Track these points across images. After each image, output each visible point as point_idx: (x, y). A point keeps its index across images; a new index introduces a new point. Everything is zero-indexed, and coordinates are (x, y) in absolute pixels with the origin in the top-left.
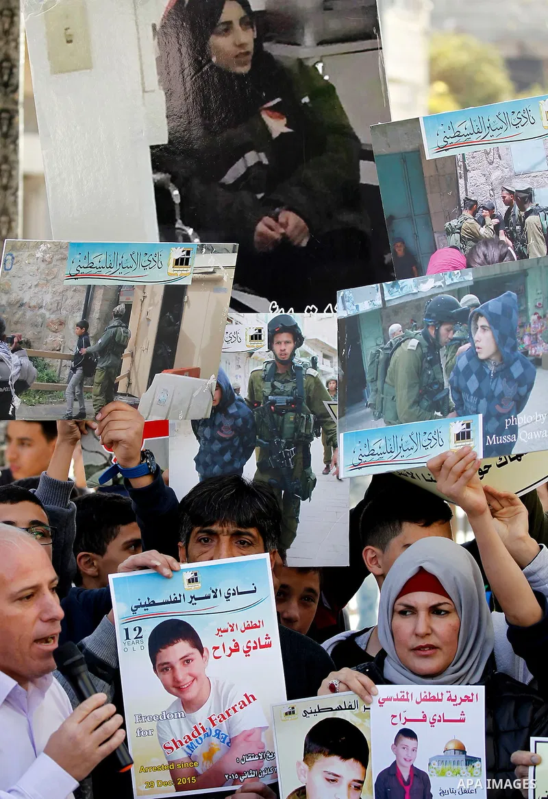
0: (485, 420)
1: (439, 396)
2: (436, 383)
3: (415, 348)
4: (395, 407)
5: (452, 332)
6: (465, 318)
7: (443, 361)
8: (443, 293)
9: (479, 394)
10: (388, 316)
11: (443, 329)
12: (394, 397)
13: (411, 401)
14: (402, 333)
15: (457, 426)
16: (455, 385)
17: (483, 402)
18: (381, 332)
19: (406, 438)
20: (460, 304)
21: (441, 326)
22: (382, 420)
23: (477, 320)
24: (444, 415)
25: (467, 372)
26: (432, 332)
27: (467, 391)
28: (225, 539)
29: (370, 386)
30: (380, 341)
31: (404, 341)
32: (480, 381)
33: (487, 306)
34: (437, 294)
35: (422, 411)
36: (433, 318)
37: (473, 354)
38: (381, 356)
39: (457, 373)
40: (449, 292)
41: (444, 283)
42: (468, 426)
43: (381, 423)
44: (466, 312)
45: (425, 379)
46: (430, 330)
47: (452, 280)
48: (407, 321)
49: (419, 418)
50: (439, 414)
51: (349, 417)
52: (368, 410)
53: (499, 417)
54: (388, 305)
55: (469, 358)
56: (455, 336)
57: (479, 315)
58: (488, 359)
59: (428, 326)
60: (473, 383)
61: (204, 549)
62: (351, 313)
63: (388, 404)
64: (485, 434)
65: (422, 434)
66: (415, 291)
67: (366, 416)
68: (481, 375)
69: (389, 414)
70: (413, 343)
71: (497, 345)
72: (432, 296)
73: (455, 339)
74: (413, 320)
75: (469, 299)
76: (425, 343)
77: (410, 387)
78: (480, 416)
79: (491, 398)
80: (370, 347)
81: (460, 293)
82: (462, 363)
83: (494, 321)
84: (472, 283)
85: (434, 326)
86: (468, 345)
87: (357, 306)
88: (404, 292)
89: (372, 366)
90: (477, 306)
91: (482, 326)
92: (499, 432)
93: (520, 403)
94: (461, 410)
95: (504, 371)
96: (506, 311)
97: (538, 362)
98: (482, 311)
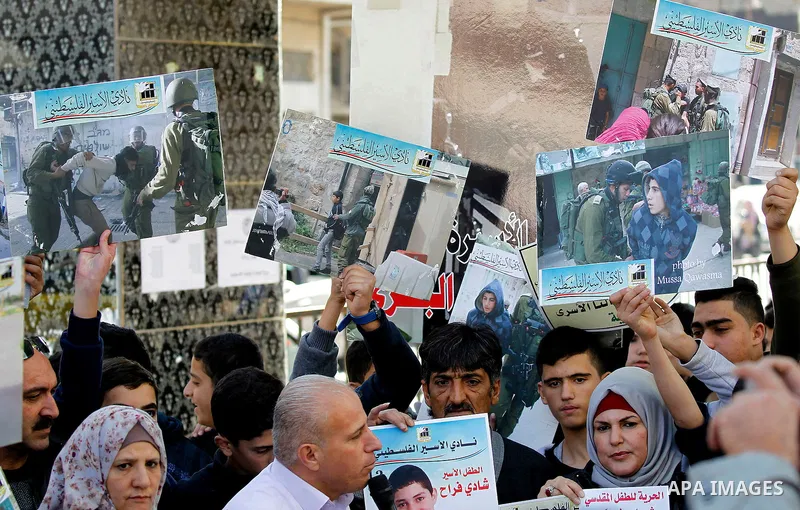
0: (657, 264)
1: (619, 243)
2: (617, 232)
3: (599, 203)
4: (583, 250)
5: (629, 191)
6: (639, 180)
7: (622, 214)
8: (621, 159)
9: (651, 242)
10: (577, 176)
11: (622, 188)
12: (582, 242)
13: (597, 245)
14: (588, 190)
15: (634, 268)
16: (632, 234)
17: (655, 250)
19: (593, 276)
20: (636, 168)
21: (620, 185)
22: (573, 260)
23: (649, 182)
24: (624, 259)
25: (642, 224)
26: (613, 191)
27: (642, 239)
28: (457, 382)
29: (563, 232)
30: (571, 196)
31: (590, 197)
32: (652, 231)
33: (657, 171)
34: (617, 160)
35: (605, 254)
36: (613, 179)
37: (646, 209)
38: (572, 209)
39: (633, 224)
40: (626, 158)
41: (622, 150)
42: (643, 268)
44: (640, 175)
45: (607, 228)
46: (611, 188)
47: (629, 148)
48: (593, 180)
49: (603, 260)
50: (619, 257)
51: (546, 256)
52: (562, 251)
53: (668, 261)
54: (577, 166)
55: (643, 213)
56: (632, 194)
57: (651, 178)
58: (658, 214)
59: (610, 185)
60: (646, 234)
61: (442, 390)
62: (547, 172)
63: (578, 248)
65: (606, 273)
66: (599, 156)
67: (559, 258)
68: (653, 227)
69: (579, 256)
70: (597, 199)
71: (666, 203)
72: (612, 161)
73: (632, 197)
74: (597, 180)
75: (642, 165)
76: (607, 199)
77: (595, 234)
78: (653, 260)
79: (661, 246)
80: (562, 200)
81: (635, 159)
82: (637, 216)
83: (663, 183)
84: (644, 152)
85: (615, 185)
86: (642, 202)
87: (552, 167)
88: (590, 157)
89: (565, 216)
90: (649, 171)
91: (653, 187)
92: (668, 274)
93: (684, 251)
94: (637, 255)
95: (671, 224)
96: (673, 175)
97: (699, 218)
98: (654, 175)
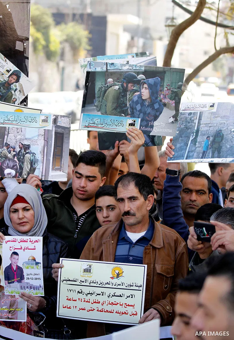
0: (141, 121)
1: (124, 109)
2: (124, 104)
3: (117, 89)
4: (106, 109)
5: (133, 87)
6: (139, 83)
7: (128, 97)
8: (131, 72)
9: (140, 111)
10: (108, 75)
11: (130, 85)
12: (106, 105)
13: (113, 108)
14: (113, 83)
15: (130, 121)
16: (131, 106)
17: (142, 115)
18: (104, 80)
19: (109, 121)
20: (138, 77)
21: (129, 83)
22: (100, 112)
23: (143, 85)
24: (125, 116)
25: (137, 103)
26: (125, 85)
27: (136, 109)
29: (97, 99)
30: (103, 83)
31: (113, 86)
32: (142, 106)
33: (148, 81)
34: (129, 72)
35: (117, 112)
36: (126, 80)
37: (140, 96)
38: (103, 89)
39: (133, 102)
40: (134, 72)
41: (133, 68)
42: (134, 121)
43: (99, 113)
44: (139, 81)
45: (120, 101)
46: (124, 84)
47: (136, 68)
48: (115, 79)
49: (115, 115)
50: (123, 115)
51: (86, 108)
52: (95, 107)
53: (147, 121)
54: (108, 71)
55: (138, 98)
56: (134, 88)
57: (145, 83)
58: (146, 100)
59: (124, 82)
60: (138, 107)
62: (93, 70)
63: (104, 107)
64: (141, 126)
65: (115, 121)
66: (120, 68)
67: (93, 110)
68: (142, 105)
69: (104, 111)
70: (117, 87)
71: (150, 95)
72: (127, 72)
73: (134, 90)
74: (118, 79)
75: (141, 77)
76: (121, 88)
77: (113, 103)
78: (140, 119)
79: (145, 113)
80: (99, 85)
81: (138, 73)
82: (136, 99)
83: (150, 87)
84: (144, 71)
85: (126, 83)
86: (139, 93)
87: (95, 69)
88: (116, 68)
89: (99, 92)
90: (144, 80)
91: (145, 87)
92: (146, 126)
93: (156, 118)
94: (132, 115)
95: (151, 105)
96: (156, 84)
97: (165, 105)
98: (146, 82)
